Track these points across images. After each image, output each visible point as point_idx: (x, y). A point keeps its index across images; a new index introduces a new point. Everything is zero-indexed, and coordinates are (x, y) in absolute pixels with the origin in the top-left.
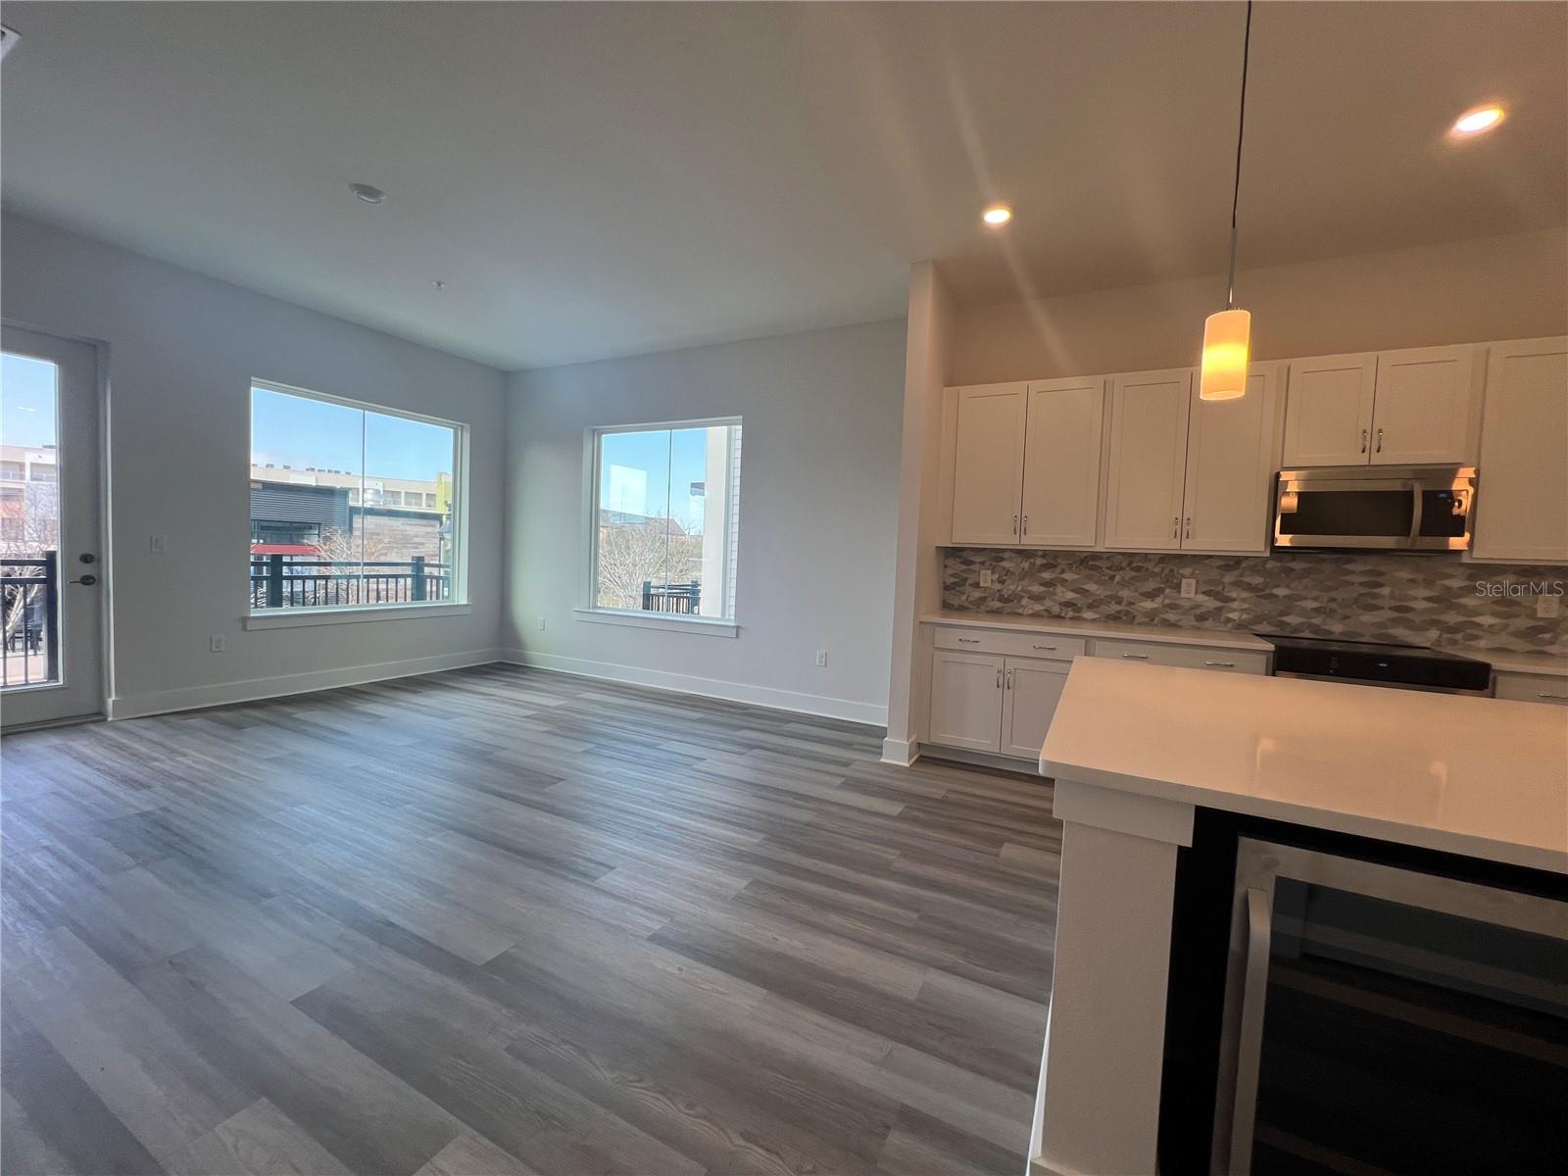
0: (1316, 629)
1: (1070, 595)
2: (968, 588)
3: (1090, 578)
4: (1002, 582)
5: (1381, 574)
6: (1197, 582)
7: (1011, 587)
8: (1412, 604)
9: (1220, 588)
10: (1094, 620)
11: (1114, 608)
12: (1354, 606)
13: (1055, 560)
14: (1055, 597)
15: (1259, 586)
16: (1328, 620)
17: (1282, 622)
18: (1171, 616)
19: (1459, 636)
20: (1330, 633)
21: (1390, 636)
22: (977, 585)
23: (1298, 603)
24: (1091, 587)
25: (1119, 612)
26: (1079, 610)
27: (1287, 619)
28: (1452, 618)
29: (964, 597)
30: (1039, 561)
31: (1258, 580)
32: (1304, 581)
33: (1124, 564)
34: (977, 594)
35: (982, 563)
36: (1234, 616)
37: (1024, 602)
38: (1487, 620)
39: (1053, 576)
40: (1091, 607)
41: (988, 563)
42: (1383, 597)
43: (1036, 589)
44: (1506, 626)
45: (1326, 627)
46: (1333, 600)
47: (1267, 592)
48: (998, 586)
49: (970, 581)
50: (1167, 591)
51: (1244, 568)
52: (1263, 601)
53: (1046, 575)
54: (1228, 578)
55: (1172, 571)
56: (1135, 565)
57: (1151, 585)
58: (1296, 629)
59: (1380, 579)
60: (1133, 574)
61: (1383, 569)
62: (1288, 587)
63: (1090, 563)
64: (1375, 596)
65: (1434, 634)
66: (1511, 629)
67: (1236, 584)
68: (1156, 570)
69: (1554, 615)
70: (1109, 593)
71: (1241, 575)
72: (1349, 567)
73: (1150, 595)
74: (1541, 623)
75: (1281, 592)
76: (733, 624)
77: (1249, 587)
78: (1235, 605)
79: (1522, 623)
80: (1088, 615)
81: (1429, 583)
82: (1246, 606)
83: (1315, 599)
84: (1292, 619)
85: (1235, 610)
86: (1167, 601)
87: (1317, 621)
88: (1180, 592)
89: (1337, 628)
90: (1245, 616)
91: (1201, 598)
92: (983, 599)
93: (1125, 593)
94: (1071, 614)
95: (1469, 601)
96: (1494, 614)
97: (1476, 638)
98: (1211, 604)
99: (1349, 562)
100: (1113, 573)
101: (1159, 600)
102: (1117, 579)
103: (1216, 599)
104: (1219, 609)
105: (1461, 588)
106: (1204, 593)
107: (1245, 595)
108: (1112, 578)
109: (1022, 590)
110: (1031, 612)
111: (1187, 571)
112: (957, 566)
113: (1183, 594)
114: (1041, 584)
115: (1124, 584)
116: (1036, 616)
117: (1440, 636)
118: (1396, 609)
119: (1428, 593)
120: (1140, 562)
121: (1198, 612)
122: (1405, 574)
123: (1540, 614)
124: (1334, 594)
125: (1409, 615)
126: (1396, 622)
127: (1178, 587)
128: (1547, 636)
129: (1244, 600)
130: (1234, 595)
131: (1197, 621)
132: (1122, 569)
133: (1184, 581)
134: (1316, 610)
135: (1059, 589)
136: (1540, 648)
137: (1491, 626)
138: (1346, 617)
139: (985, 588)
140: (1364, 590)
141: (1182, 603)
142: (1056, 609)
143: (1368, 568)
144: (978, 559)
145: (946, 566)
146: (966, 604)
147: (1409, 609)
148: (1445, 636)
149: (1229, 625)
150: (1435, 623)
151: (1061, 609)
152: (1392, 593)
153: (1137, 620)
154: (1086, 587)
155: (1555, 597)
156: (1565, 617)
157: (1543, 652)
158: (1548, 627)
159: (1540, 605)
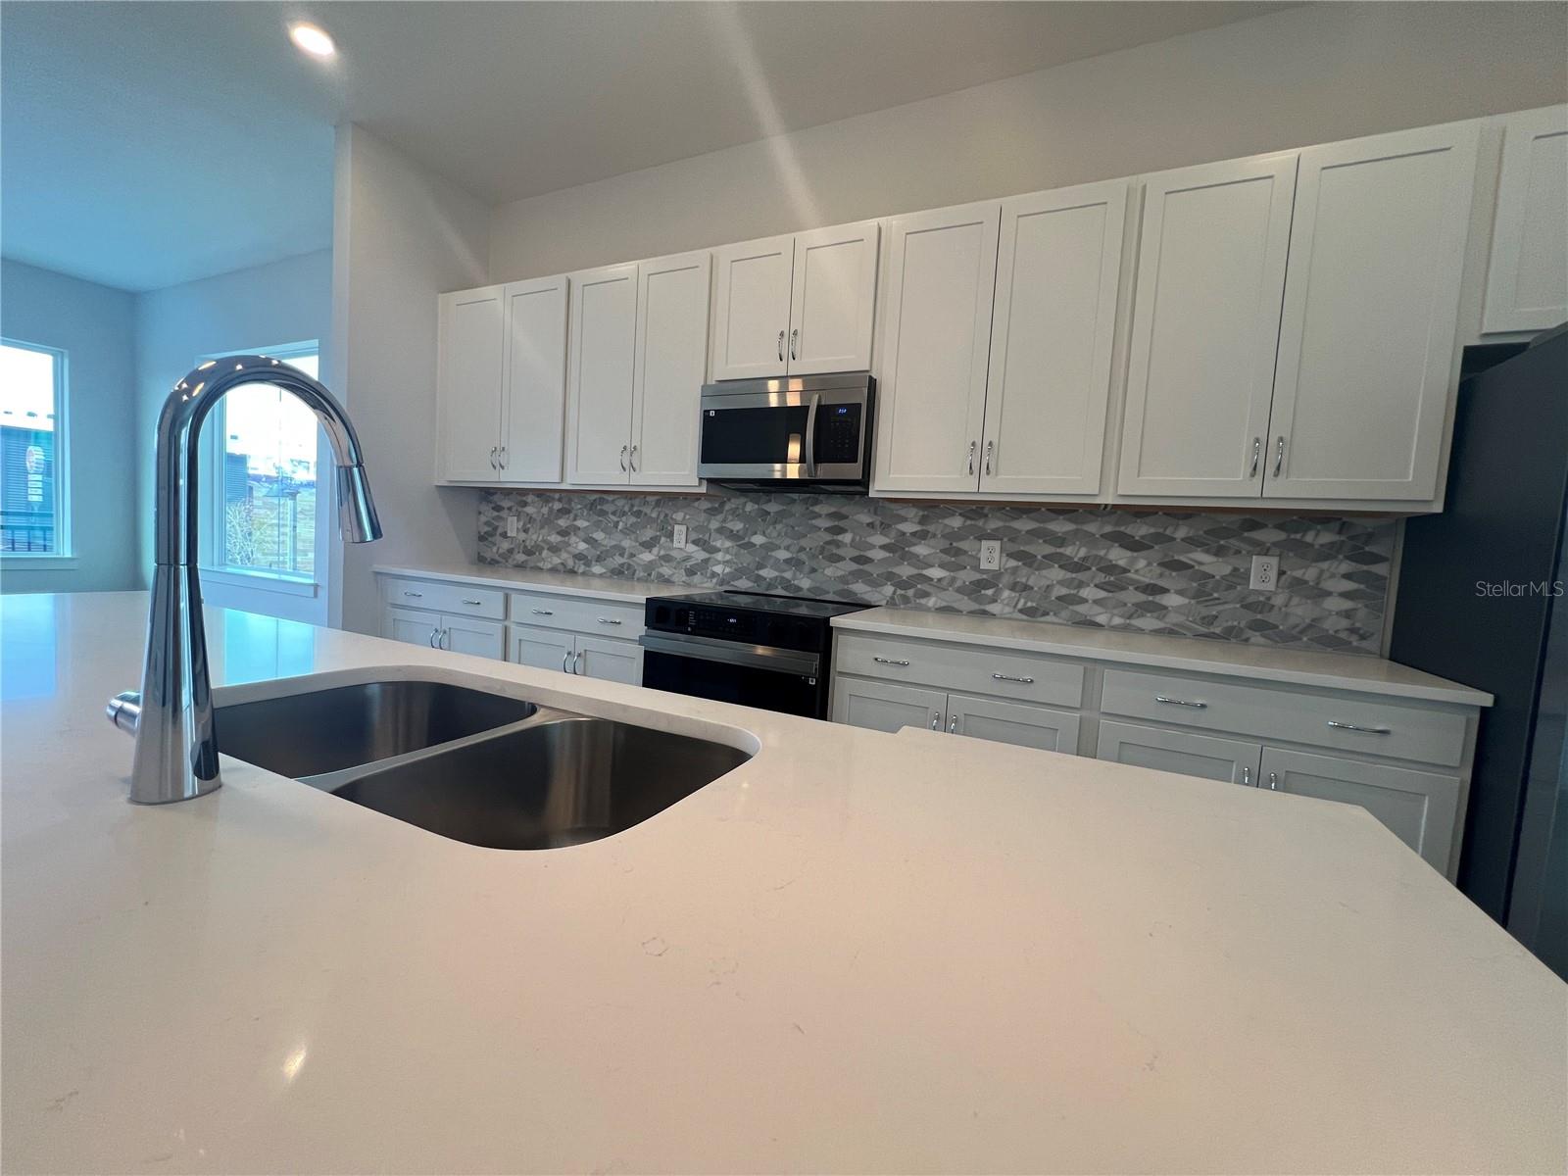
0: (787, 584)
1: (582, 546)
2: (498, 538)
3: (597, 525)
4: (526, 531)
5: (845, 517)
6: (688, 529)
7: (534, 537)
8: (870, 554)
9: (706, 537)
10: (601, 576)
11: (619, 560)
12: (821, 557)
13: (570, 504)
14: (570, 549)
15: (741, 533)
16: (798, 573)
17: (759, 576)
18: (666, 570)
19: (910, 592)
20: (799, 589)
21: (850, 593)
22: (504, 535)
23: (773, 554)
24: (599, 536)
25: (622, 565)
26: (588, 564)
27: (763, 573)
28: (905, 571)
29: (495, 549)
30: (557, 506)
31: (737, 526)
32: (779, 527)
33: (626, 509)
34: (505, 545)
35: (510, 509)
36: (718, 569)
37: (545, 553)
38: (935, 573)
39: (569, 523)
40: (599, 559)
41: (514, 509)
42: (846, 545)
43: (554, 538)
44: (953, 580)
45: (796, 582)
46: (802, 549)
47: (746, 540)
48: (522, 536)
49: (500, 531)
50: (663, 539)
51: (727, 511)
52: (742, 551)
53: (562, 523)
54: (714, 525)
55: (666, 515)
56: (635, 509)
57: (648, 534)
58: (770, 586)
59: (841, 524)
60: (633, 519)
61: (845, 510)
62: (764, 534)
63: (599, 507)
64: (838, 544)
65: (889, 590)
66: (958, 583)
67: (721, 531)
68: (654, 515)
69: (994, 566)
70: (613, 543)
71: (724, 521)
72: (817, 509)
73: (648, 545)
74: (985, 576)
75: (758, 540)
76: (312, 582)
77: (732, 536)
78: (719, 556)
79: (967, 576)
80: (597, 569)
81: (885, 527)
82: (728, 557)
83: (787, 548)
84: (767, 573)
85: (719, 563)
86: (662, 553)
87: (788, 575)
88: (672, 541)
89: (805, 584)
90: (727, 570)
91: (691, 548)
92: (511, 551)
93: (626, 543)
94: (582, 569)
95: (921, 550)
96: (942, 566)
97: (926, 595)
98: (700, 555)
99: (816, 502)
100: (615, 519)
101: (655, 550)
102: (621, 525)
103: (704, 550)
104: (706, 561)
105: (913, 534)
106: (694, 542)
107: (728, 544)
108: (616, 525)
109: (544, 541)
110: (549, 566)
111: (679, 516)
112: (489, 513)
113: (676, 544)
114: (558, 533)
115: (627, 532)
116: (554, 570)
117: (895, 592)
118: (855, 560)
119: (884, 540)
120: (640, 506)
121: (688, 564)
122: (865, 519)
123: (984, 566)
124: (803, 542)
125: (867, 567)
126: (858, 575)
127: (670, 535)
128: (990, 592)
129: (727, 551)
130: (718, 544)
131: (687, 575)
132: (624, 514)
133: (676, 527)
134: (787, 561)
135: (573, 539)
136: (982, 607)
137: (939, 580)
138: (813, 570)
139: (512, 538)
140: (828, 537)
141: (674, 553)
142: (570, 563)
143: (833, 510)
144: (506, 504)
145: (480, 513)
146: (497, 558)
147: (868, 560)
148: (899, 592)
149: (714, 580)
150: (890, 577)
151: (575, 563)
152: (853, 540)
153: (636, 576)
154: (595, 536)
155: (997, 544)
156: (1006, 570)
157: (984, 613)
158: (990, 581)
159: (983, 555)
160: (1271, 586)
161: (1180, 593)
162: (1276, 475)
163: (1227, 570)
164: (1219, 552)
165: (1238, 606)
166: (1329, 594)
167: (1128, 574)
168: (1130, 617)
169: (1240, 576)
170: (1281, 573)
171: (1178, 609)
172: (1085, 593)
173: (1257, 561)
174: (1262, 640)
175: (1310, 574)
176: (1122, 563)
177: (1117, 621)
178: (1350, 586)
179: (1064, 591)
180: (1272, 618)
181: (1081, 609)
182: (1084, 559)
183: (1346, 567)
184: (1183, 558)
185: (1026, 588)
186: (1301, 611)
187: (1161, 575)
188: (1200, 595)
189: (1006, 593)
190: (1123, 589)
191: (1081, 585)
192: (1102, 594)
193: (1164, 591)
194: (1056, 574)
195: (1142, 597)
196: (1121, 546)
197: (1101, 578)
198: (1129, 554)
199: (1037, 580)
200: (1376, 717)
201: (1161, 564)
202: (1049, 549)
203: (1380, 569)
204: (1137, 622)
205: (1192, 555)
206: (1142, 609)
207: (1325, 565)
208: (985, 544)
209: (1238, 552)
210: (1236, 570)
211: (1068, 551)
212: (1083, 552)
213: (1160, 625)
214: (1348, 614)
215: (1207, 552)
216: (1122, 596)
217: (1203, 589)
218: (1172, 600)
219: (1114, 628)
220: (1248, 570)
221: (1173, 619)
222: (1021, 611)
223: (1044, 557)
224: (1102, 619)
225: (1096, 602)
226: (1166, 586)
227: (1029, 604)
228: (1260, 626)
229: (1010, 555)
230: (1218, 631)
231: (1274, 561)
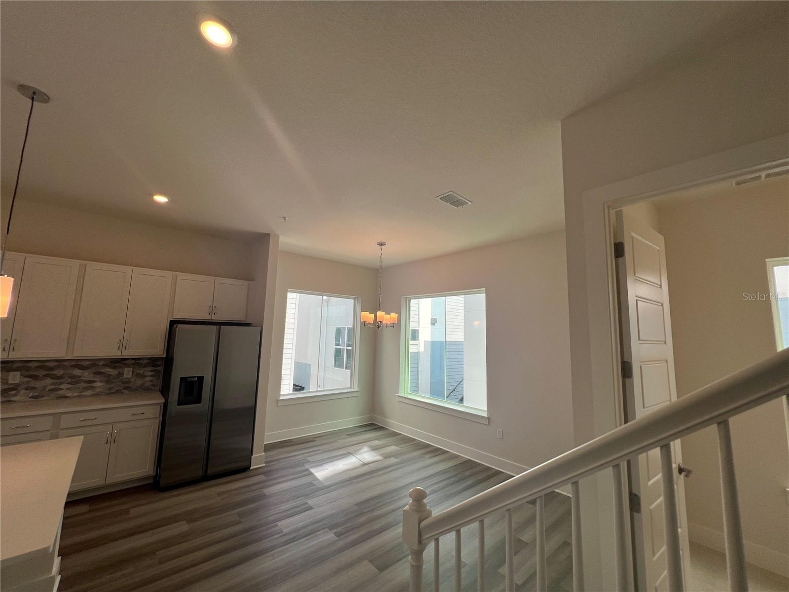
69: (17, 381)
74: (11, 386)
123: (10, 382)
128: (13, 392)
136: (9, 399)
155: (18, 373)
156: (23, 383)
157: (10, 401)
158: (15, 388)
159: (10, 378)
160: (130, 376)
161: (100, 382)
162: (125, 349)
163: (117, 373)
164: (115, 368)
165: (120, 383)
166: (146, 376)
167: (82, 378)
168: (81, 392)
169: (121, 374)
170: (133, 372)
171: (99, 387)
172: (61, 387)
173: (126, 369)
174: (128, 392)
175: (141, 371)
176: (79, 374)
177: (76, 394)
178: (152, 373)
179: (53, 387)
180: (130, 385)
181: (60, 392)
182: (62, 374)
183: (151, 368)
184: (102, 371)
185: (34, 388)
186: (139, 382)
187: (94, 377)
188: (107, 382)
189: (23, 391)
190: (80, 383)
191: (61, 384)
192: (70, 386)
193: (94, 382)
194: (49, 381)
195: (86, 385)
196: (78, 369)
197: (70, 380)
198: (81, 371)
199: (39, 384)
200: (141, 410)
201: (93, 373)
202: (45, 373)
203: (159, 368)
204: (85, 393)
205: (106, 370)
206: (85, 389)
207: (145, 369)
208: (11, 373)
209: (120, 367)
210: (119, 373)
211: (55, 372)
212: (62, 372)
213: (93, 393)
214: (151, 381)
215: (111, 368)
216: (78, 385)
217: (108, 379)
218: (98, 384)
219: (74, 397)
220: (123, 372)
221: (98, 390)
222: (30, 397)
223: (43, 376)
224: (70, 394)
225: (67, 389)
226: (96, 380)
227: (35, 394)
228: (126, 388)
229: (26, 377)
230: (113, 392)
231: (131, 369)
